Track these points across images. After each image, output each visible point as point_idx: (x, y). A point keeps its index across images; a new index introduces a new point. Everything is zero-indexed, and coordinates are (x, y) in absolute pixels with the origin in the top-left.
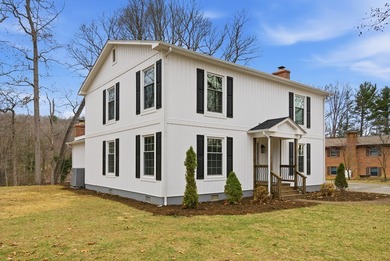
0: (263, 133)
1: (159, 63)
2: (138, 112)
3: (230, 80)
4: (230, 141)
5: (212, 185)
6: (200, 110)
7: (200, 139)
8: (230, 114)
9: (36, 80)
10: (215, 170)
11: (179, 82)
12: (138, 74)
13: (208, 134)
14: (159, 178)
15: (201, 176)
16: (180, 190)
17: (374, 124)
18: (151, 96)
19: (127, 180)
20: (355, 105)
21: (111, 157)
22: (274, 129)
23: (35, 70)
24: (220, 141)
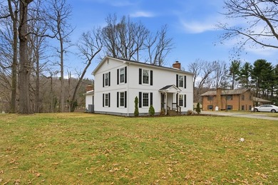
0: (164, 91)
1: (126, 68)
2: (118, 84)
3: (151, 72)
4: (151, 94)
5: (144, 110)
6: (140, 83)
7: (140, 93)
8: (151, 84)
9: (62, 63)
10: (146, 104)
11: (133, 74)
12: (118, 70)
13: (143, 92)
14: (126, 107)
15: (140, 107)
16: (133, 111)
17: (240, 83)
18: (123, 78)
19: (113, 108)
20: (229, 72)
21: (106, 100)
22: (168, 89)
23: (62, 57)
24: (148, 94)
